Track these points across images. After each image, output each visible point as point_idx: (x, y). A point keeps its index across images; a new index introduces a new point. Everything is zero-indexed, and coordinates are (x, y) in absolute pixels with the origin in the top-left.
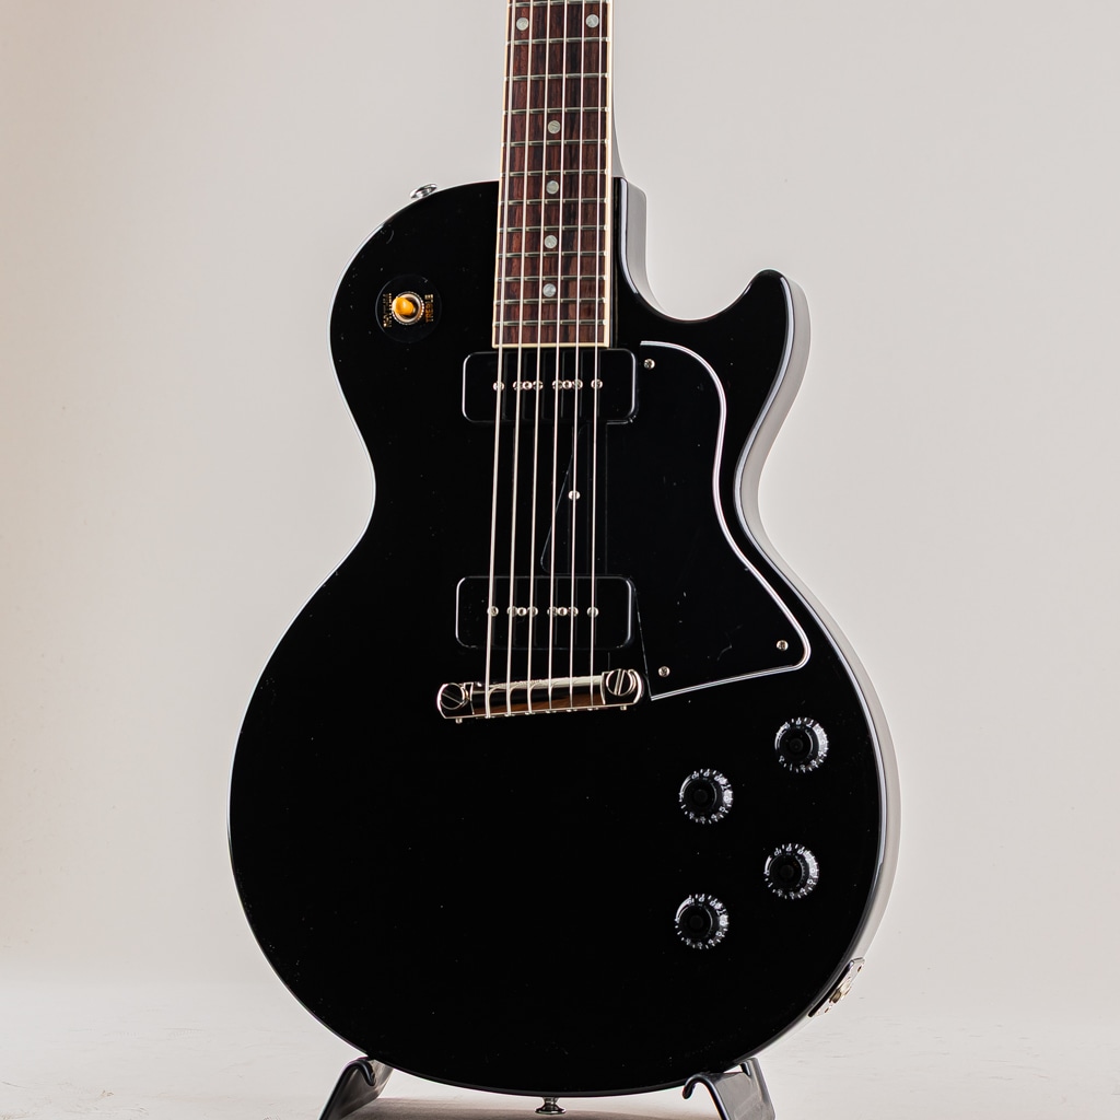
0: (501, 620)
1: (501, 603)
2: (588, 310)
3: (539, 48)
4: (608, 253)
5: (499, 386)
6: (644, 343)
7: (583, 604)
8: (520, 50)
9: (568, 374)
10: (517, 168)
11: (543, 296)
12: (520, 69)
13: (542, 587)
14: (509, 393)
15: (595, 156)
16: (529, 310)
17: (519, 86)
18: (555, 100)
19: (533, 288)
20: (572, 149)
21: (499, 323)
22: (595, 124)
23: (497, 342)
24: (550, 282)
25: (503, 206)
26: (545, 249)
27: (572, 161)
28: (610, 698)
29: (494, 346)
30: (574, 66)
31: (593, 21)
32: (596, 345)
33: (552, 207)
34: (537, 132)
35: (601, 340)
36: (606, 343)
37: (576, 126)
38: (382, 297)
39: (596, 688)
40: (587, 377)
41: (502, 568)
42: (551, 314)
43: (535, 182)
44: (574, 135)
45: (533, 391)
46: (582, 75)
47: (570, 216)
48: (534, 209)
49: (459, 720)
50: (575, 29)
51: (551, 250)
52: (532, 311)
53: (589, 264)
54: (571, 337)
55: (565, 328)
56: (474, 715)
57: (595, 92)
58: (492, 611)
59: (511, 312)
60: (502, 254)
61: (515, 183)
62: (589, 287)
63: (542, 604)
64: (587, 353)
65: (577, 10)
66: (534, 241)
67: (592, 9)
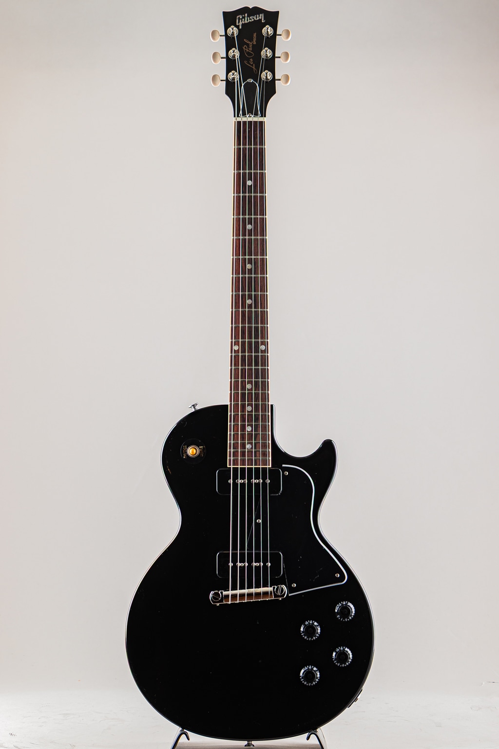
0: (235, 567)
1: (234, 561)
2: (264, 454)
3: (243, 357)
4: (270, 433)
5: (231, 481)
6: (283, 465)
7: (265, 562)
8: (236, 357)
9: (257, 478)
10: (236, 401)
11: (248, 449)
12: (236, 364)
13: (250, 555)
14: (236, 484)
15: (265, 397)
17: (236, 370)
18: (250, 376)
19: (243, 446)
20: (257, 395)
21: (230, 458)
22: (265, 386)
23: (230, 465)
24: (250, 443)
25: (231, 415)
26: (248, 431)
27: (257, 399)
28: (276, 596)
30: (257, 364)
31: (263, 347)
32: (268, 467)
33: (250, 416)
34: (243, 388)
35: (269, 465)
36: (270, 466)
37: (258, 386)
38: (183, 447)
39: (271, 592)
40: (264, 479)
41: (235, 548)
42: (251, 455)
43: (243, 407)
44: (257, 390)
45: (245, 483)
46: (260, 367)
47: (257, 419)
48: (243, 417)
49: (218, 604)
50: (257, 351)
51: (250, 432)
52: (243, 454)
53: (264, 437)
54: (258, 463)
55: (256, 460)
56: (224, 603)
57: (265, 374)
58: (231, 564)
59: (235, 454)
60: (230, 433)
61: (236, 406)
62: (265, 446)
63: (250, 562)
64: (264, 470)
65: (257, 344)
66: (243, 428)
67: (263, 343)
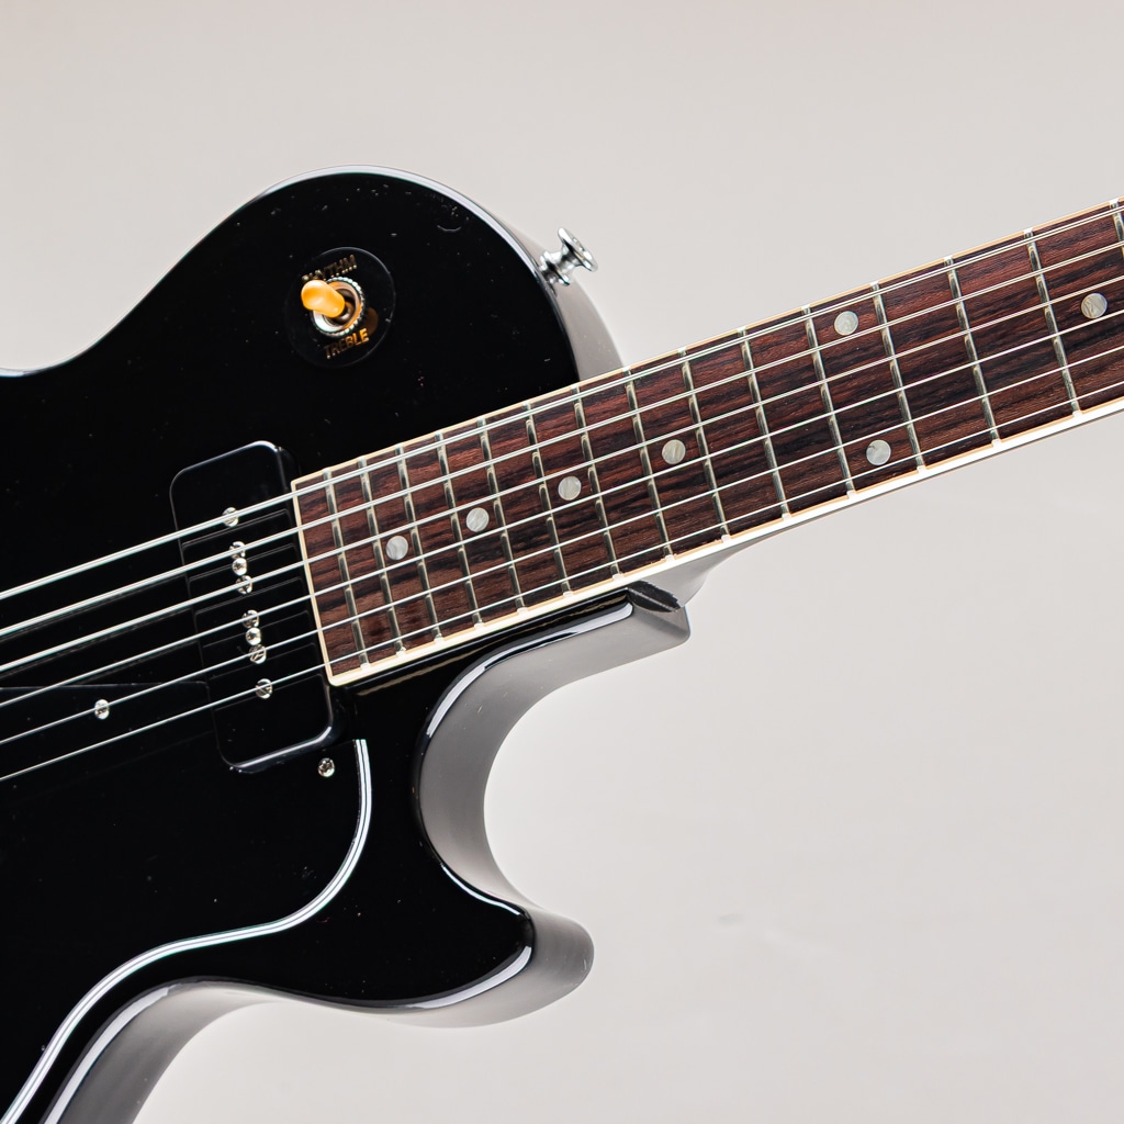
2: (379, 631)
3: (805, 371)
4: (483, 629)
6: (362, 746)
8: (797, 337)
9: (270, 631)
10: (591, 410)
11: (385, 541)
14: (224, 539)
15: (640, 547)
16: (358, 523)
17: (733, 359)
18: (720, 435)
19: (394, 516)
20: (641, 499)
21: (328, 479)
22: (695, 527)
23: (299, 487)
24: (410, 545)
25: (524, 409)
26: (463, 515)
27: (620, 506)
29: (294, 483)
30: (787, 448)
31: (880, 451)
32: (327, 664)
33: (533, 500)
34: (657, 423)
35: (337, 670)
36: (337, 680)
37: (684, 491)
38: (347, 254)
42: (359, 565)
43: (573, 453)
44: (667, 494)
45: (234, 578)
46: (776, 470)
47: (526, 539)
48: (525, 469)
50: (854, 425)
51: (464, 526)
52: (357, 528)
53: (454, 608)
55: (342, 599)
57: (752, 504)
59: (349, 492)
62: (416, 620)
64: (310, 653)
65: (888, 413)
66: (472, 489)
67: (899, 443)
